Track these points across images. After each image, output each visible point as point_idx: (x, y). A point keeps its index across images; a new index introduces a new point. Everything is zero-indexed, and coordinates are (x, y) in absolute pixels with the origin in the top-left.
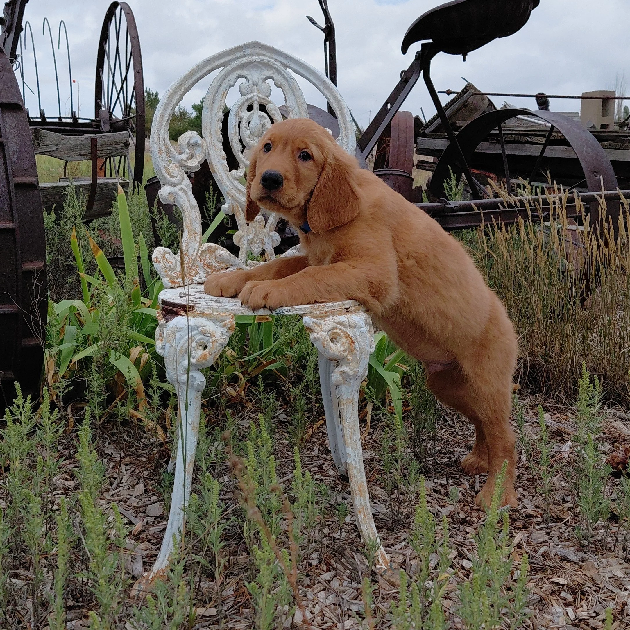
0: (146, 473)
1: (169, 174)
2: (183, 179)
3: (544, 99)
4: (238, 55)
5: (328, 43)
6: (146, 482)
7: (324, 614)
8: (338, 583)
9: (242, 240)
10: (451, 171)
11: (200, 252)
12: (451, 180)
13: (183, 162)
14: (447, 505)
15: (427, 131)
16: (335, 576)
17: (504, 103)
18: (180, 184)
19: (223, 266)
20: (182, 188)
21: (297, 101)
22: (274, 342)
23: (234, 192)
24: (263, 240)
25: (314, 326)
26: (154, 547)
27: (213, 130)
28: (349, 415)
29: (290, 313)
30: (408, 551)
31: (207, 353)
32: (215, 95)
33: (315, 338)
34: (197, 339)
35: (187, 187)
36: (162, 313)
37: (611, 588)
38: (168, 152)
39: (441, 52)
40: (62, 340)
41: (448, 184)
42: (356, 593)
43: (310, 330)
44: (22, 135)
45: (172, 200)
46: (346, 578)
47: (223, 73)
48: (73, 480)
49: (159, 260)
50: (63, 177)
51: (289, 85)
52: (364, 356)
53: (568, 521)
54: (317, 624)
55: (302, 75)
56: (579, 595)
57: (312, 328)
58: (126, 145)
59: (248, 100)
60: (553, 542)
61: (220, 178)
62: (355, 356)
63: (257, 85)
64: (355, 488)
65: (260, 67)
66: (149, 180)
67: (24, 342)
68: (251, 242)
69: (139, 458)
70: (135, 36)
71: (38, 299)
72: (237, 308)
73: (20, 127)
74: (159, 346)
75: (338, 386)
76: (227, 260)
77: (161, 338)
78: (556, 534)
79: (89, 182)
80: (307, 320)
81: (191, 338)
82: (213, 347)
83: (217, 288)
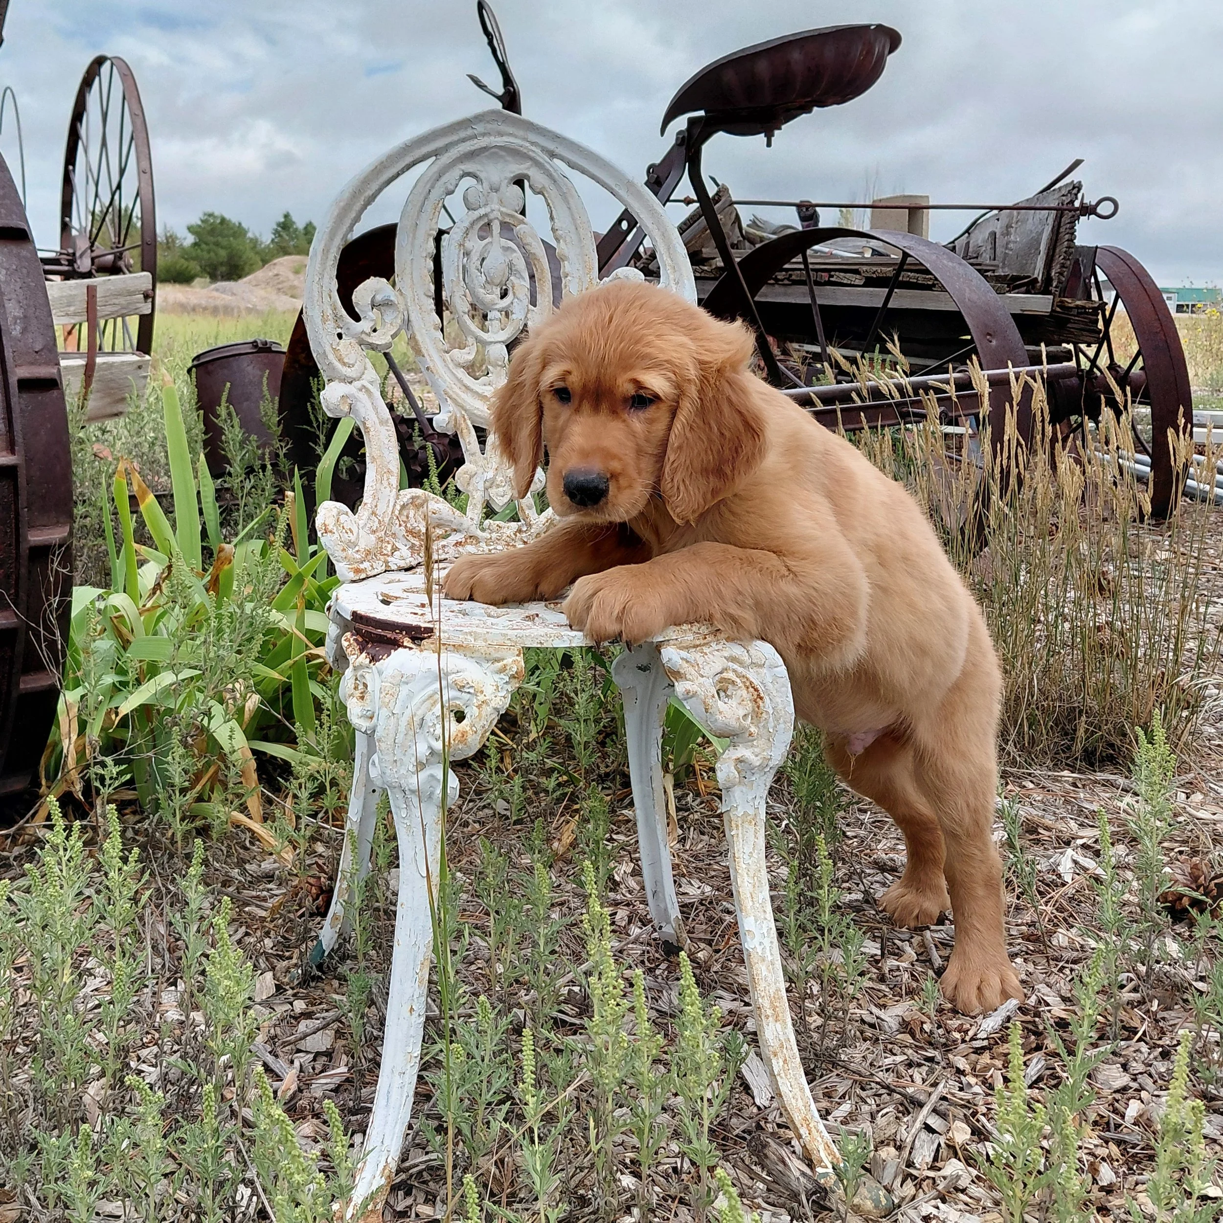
0: (268, 943)
1: (341, 360)
2: (365, 369)
3: (811, 210)
4: (462, 134)
6: (271, 964)
9: (474, 480)
11: (398, 507)
13: (363, 336)
14: (890, 1003)
18: (359, 379)
19: (439, 531)
20: (364, 386)
21: (574, 219)
23: (458, 391)
25: (685, 668)
27: (416, 274)
28: (748, 849)
31: (468, 729)
32: (421, 210)
33: (688, 692)
35: (371, 383)
36: (356, 640)
38: (338, 319)
39: (721, 133)
43: (678, 675)
45: (346, 409)
47: (435, 168)
49: (330, 528)
51: (559, 188)
52: (782, 726)
53: (1144, 1034)
55: (584, 171)
57: (682, 671)
58: (146, 296)
59: (480, 217)
60: (1144, 1089)
61: (431, 365)
62: (764, 726)
63: (497, 190)
64: (765, 1003)
65: (502, 157)
66: (198, 357)
67: (24, 682)
68: (490, 484)
69: (247, 909)
70: (138, 112)
71: (57, 599)
72: (527, 632)
73: (24, 271)
74: (355, 712)
75: (728, 789)
76: (447, 521)
77: (358, 693)
78: (1141, 1068)
79: (82, 362)
80: (671, 655)
81: (431, 697)
82: (479, 716)
83: (464, 585)
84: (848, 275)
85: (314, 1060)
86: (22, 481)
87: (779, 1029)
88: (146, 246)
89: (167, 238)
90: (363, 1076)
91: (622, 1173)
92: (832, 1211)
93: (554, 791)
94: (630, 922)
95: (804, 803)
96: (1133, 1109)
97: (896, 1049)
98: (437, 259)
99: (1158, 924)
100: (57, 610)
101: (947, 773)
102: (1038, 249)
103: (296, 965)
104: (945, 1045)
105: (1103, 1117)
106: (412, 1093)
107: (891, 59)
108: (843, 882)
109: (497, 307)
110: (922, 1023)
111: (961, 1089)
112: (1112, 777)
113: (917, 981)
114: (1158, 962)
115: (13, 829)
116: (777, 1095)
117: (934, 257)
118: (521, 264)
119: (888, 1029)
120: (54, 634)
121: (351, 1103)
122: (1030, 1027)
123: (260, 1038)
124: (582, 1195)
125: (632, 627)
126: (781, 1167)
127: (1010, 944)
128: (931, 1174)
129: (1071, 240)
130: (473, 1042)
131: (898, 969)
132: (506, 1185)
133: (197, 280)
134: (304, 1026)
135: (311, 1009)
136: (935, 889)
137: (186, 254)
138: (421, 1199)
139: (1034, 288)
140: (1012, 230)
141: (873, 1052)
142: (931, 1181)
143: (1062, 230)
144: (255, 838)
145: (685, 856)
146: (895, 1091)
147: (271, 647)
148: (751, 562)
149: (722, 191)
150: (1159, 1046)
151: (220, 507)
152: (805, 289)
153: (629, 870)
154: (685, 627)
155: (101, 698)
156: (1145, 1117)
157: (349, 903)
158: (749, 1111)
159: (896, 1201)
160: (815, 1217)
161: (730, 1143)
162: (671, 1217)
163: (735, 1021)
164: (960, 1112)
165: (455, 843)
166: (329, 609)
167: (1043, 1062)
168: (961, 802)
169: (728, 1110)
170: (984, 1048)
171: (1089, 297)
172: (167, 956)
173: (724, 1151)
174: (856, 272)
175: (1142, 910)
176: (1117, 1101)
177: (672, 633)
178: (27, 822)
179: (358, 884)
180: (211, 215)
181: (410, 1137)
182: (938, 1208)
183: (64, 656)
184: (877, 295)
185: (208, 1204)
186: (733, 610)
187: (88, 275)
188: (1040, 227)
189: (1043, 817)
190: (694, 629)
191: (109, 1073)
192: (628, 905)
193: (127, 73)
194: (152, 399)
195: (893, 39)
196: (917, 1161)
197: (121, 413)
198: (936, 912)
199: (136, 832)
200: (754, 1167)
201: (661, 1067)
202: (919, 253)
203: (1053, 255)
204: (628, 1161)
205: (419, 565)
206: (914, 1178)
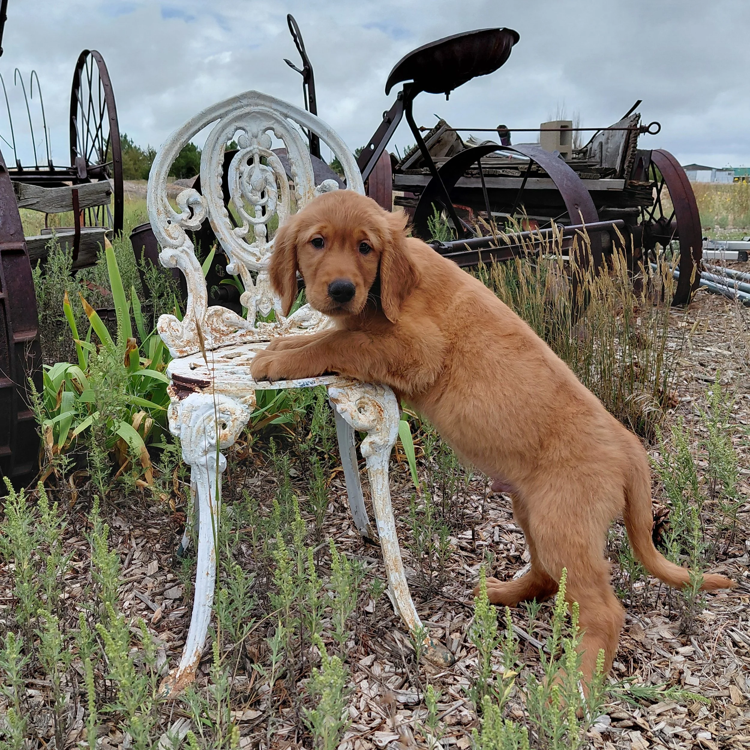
0: (158, 546)
1: (170, 236)
2: (185, 240)
4: (235, 105)
5: (307, 85)
6: (159, 556)
7: (370, 709)
8: (380, 668)
9: (250, 300)
10: (434, 208)
11: (207, 316)
12: (434, 217)
13: (183, 222)
14: (475, 563)
15: (404, 168)
16: (375, 660)
17: (469, 137)
18: (181, 246)
19: (231, 329)
20: (184, 250)
21: (299, 152)
22: (277, 395)
23: (239, 251)
24: (271, 300)
25: (341, 397)
26: (176, 636)
27: (212, 186)
28: (380, 487)
29: (314, 385)
30: (447, 624)
31: (228, 432)
32: (213, 149)
33: (342, 409)
34: (216, 418)
35: (188, 248)
36: (173, 389)
37: (662, 652)
38: (167, 212)
39: (423, 92)
40: (59, 409)
41: (432, 221)
42: (400, 680)
43: (337, 401)
45: (174, 263)
46: (387, 662)
47: (220, 125)
48: (82, 560)
49: (164, 329)
50: (45, 228)
51: (291, 135)
52: (394, 425)
54: (365, 723)
56: (632, 663)
57: (340, 399)
58: (108, 194)
59: (248, 153)
61: (223, 237)
62: (384, 425)
63: (256, 137)
64: (390, 563)
65: (259, 118)
66: (135, 230)
67: (20, 416)
68: (259, 302)
69: (149, 530)
70: (108, 84)
71: (31, 371)
73: (3, 189)
74: (173, 426)
76: (235, 323)
77: (174, 417)
79: (72, 233)
80: (333, 391)
81: (208, 417)
82: (233, 426)
84: (512, 171)
85: (174, 602)
86: (7, 307)
87: (397, 576)
88: (116, 163)
89: (150, 154)
94: (349, 527)
98: (225, 178)
102: (618, 153)
103: (170, 557)
106: (209, 615)
107: (514, 48)
109: (260, 203)
117: (548, 161)
118: (272, 179)
119: (471, 576)
121: (187, 623)
123: (147, 594)
126: (393, 644)
129: (635, 147)
130: (235, 588)
131: (482, 546)
135: (176, 578)
139: (615, 175)
140: (609, 141)
141: (459, 588)
143: (630, 141)
146: (465, 606)
149: (441, 123)
152: (479, 179)
158: (390, 618)
159: (456, 659)
171: (648, 179)
174: (516, 168)
177: (333, 380)
178: (29, 489)
182: (474, 661)
184: (521, 182)
192: (349, 519)
193: (100, 59)
195: (516, 37)
196: (469, 639)
200: (384, 644)
202: (539, 158)
203: (625, 156)
205: (219, 347)
206: (467, 648)
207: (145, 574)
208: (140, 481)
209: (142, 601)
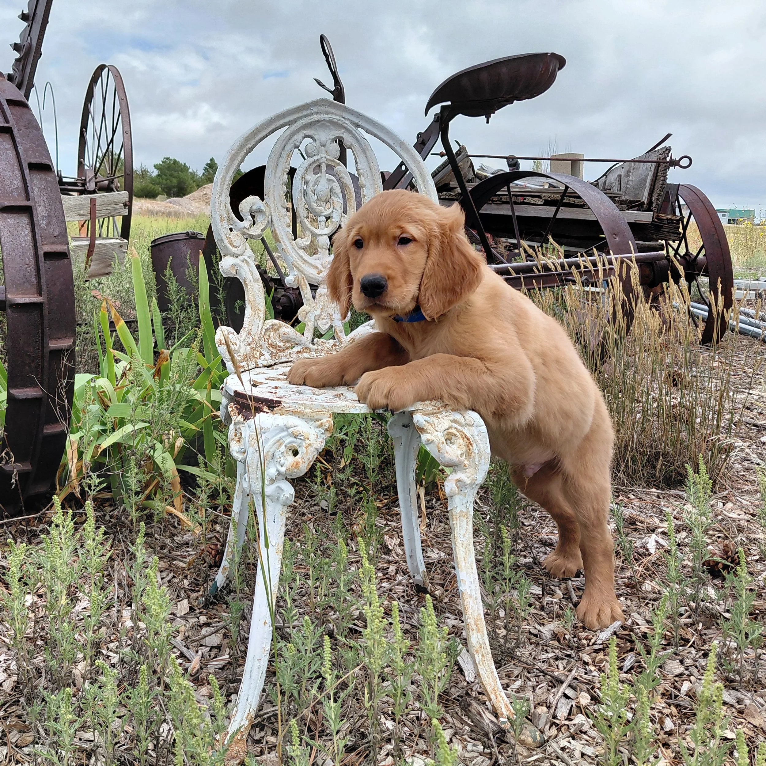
0: (186, 582)
1: (231, 244)
2: (246, 249)
3: (515, 161)
4: (305, 113)
6: (188, 594)
9: (308, 315)
11: (264, 330)
13: (244, 230)
14: (546, 622)
16: (454, 735)
17: (481, 164)
18: (242, 255)
19: (288, 345)
20: (244, 259)
21: (369, 163)
23: (300, 263)
24: (331, 315)
25: (427, 426)
27: (276, 194)
28: (463, 532)
30: (530, 695)
31: (300, 460)
32: (280, 156)
33: (428, 440)
34: (286, 442)
35: (249, 257)
36: (236, 407)
38: (230, 220)
39: (460, 115)
43: (422, 430)
44: (51, 198)
45: (234, 272)
47: (288, 132)
49: (223, 341)
51: (360, 145)
52: (484, 461)
53: (694, 643)
55: (375, 135)
57: (425, 428)
58: (125, 205)
59: (315, 162)
60: (692, 675)
61: (284, 247)
62: (473, 461)
63: (324, 146)
64: (471, 622)
65: (328, 126)
66: (154, 241)
67: (47, 429)
68: (318, 318)
69: (174, 562)
70: (123, 98)
71: (66, 381)
72: (335, 404)
73: (49, 189)
74: (235, 448)
75: (451, 497)
76: (293, 339)
77: (236, 438)
78: (690, 662)
79: (87, 243)
80: (418, 418)
81: (278, 441)
82: (307, 453)
83: (300, 376)
84: (534, 199)
85: (210, 651)
86: (46, 312)
87: (479, 637)
88: (127, 176)
90: (238, 661)
91: (387, 719)
92: (507, 743)
93: (355, 496)
95: (499, 506)
96: (686, 687)
97: (549, 649)
99: (703, 579)
100: (65, 387)
101: (581, 488)
102: (645, 184)
103: (202, 596)
104: (578, 647)
105: (667, 691)
106: (265, 671)
107: (559, 74)
108: (521, 551)
109: (324, 214)
110: (565, 634)
111: (586, 673)
112: (680, 493)
113: (562, 610)
114: (703, 601)
115: (39, 514)
116: (478, 675)
118: (338, 189)
119: (544, 638)
120: (64, 402)
121: (231, 676)
122: (627, 637)
123: (179, 638)
124: (363, 732)
125: (394, 401)
126: (478, 717)
127: (617, 589)
128: (567, 723)
129: (665, 180)
130: (300, 643)
131: (552, 603)
132: (318, 726)
133: (160, 196)
134: (204, 631)
135: (209, 621)
136: (575, 556)
137: (153, 181)
138: (269, 733)
139: (642, 207)
140: (631, 174)
141: (535, 651)
142: (566, 727)
143: (659, 174)
144: (180, 521)
145: (431, 535)
146: (546, 674)
147: (192, 410)
148: (466, 364)
149: (462, 149)
150: (702, 650)
151: (165, 328)
152: (509, 206)
153: (397, 543)
154: (427, 402)
155: (92, 438)
156: (692, 691)
157: (232, 560)
158: (462, 684)
159: (546, 738)
160: (498, 747)
161: (450, 703)
162: (414, 745)
163: (456, 632)
164: (585, 687)
165: (297, 525)
166: (222, 389)
167: (634, 658)
168: (589, 506)
169: (449, 683)
170: (600, 650)
171: (674, 213)
172: (127, 589)
173: (446, 707)
174: (539, 197)
175: (694, 571)
176: (677, 682)
177: (419, 406)
178: (47, 510)
179: (238, 549)
180: (167, 159)
181: (264, 697)
182: (570, 742)
183: (70, 413)
184: (551, 210)
185: (143, 734)
186: (455, 393)
187: (94, 192)
188: (647, 173)
189: (639, 515)
190: (433, 403)
191: (88, 657)
192: (396, 563)
193: (117, 75)
194: (127, 265)
195: (561, 62)
196: (559, 715)
197: (110, 273)
198: (574, 569)
199: (111, 517)
200: (463, 717)
201: (412, 657)
202: (575, 187)
203: (654, 189)
204: (390, 712)
205: (275, 364)
206: (557, 725)
207: (174, 614)
208: (168, 507)
209: (175, 647)
